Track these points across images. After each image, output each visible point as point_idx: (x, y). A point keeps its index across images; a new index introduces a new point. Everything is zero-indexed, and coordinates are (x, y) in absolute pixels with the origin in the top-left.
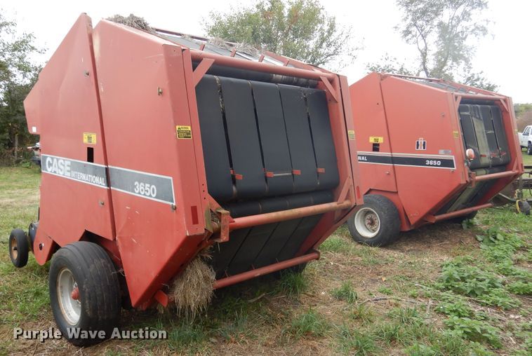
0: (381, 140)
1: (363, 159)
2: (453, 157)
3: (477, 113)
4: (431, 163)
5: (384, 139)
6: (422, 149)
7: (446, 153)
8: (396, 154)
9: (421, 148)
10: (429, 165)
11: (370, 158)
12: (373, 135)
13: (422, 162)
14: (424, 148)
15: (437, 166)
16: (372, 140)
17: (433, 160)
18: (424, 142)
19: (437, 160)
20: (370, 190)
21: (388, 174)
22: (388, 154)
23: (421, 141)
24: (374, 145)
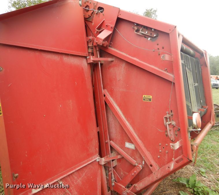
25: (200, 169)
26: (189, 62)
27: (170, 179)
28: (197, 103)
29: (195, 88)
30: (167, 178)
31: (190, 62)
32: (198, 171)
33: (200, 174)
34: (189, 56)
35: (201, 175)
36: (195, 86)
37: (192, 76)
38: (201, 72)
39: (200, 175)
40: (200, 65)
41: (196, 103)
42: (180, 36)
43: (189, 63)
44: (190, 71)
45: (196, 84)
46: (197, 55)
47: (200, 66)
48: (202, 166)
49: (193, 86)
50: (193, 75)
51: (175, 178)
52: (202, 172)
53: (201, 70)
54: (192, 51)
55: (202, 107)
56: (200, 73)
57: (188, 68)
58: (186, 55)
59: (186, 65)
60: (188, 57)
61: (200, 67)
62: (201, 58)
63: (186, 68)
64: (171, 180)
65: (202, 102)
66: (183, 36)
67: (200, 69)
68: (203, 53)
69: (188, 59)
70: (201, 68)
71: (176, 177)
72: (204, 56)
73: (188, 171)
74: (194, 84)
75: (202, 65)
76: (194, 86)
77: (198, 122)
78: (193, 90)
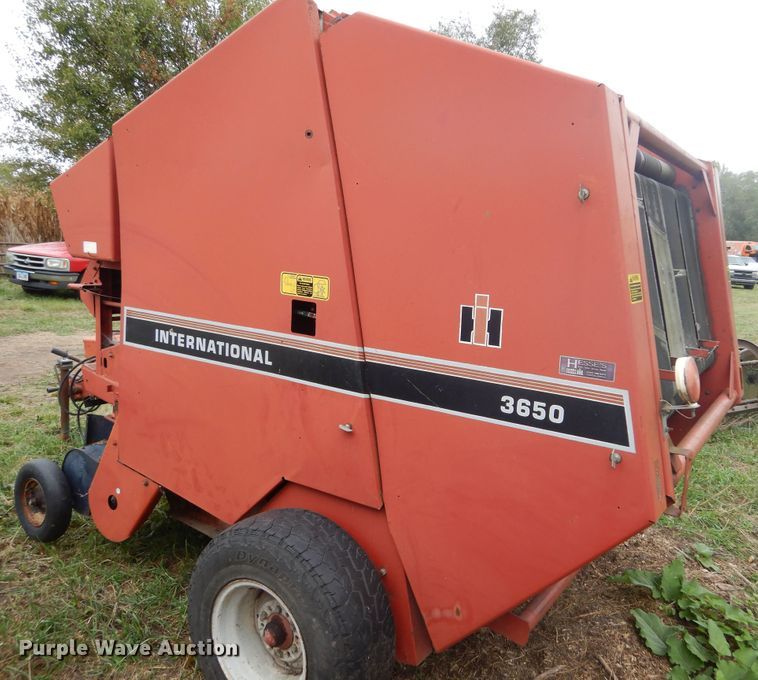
0: (321, 290)
1: (258, 357)
2: (625, 394)
3: (654, 203)
4: (523, 408)
5: (333, 289)
6: (486, 344)
7: (590, 373)
8: (379, 355)
9: (480, 338)
10: (514, 418)
11: (285, 361)
12: (292, 268)
13: (482, 398)
14: (494, 340)
15: (546, 424)
16: (289, 286)
17: (533, 396)
18: (495, 316)
19: (550, 400)
20: (284, 485)
21: (349, 434)
22: (346, 350)
23: (481, 311)
24: (297, 305)
25: (694, 546)
26: (658, 202)
27: (601, 575)
28: (686, 332)
29: (677, 284)
30: (591, 573)
31: (661, 201)
32: (688, 550)
33: (696, 561)
34: (655, 182)
35: (700, 564)
36: (677, 279)
37: (668, 246)
38: (696, 231)
39: (695, 564)
40: (690, 209)
41: (682, 331)
42: (633, 125)
43: (658, 207)
44: (662, 229)
45: (681, 273)
46: (684, 177)
47: (693, 214)
48: (701, 538)
49: (671, 277)
50: (670, 243)
51: (616, 572)
52: (703, 556)
53: (696, 224)
54: (664, 166)
55: (701, 344)
56: (691, 236)
57: (654, 221)
58: (648, 182)
59: (650, 211)
60: (654, 186)
61: (691, 216)
62: (694, 188)
63: (650, 222)
64: (604, 580)
65: (698, 329)
66: (640, 124)
67: (692, 221)
68: (701, 172)
69: (656, 193)
70: (694, 218)
71: (619, 569)
72: (703, 179)
73: (656, 552)
74: (676, 273)
75: (698, 211)
76: (674, 277)
77: (690, 384)
78: (673, 291)
